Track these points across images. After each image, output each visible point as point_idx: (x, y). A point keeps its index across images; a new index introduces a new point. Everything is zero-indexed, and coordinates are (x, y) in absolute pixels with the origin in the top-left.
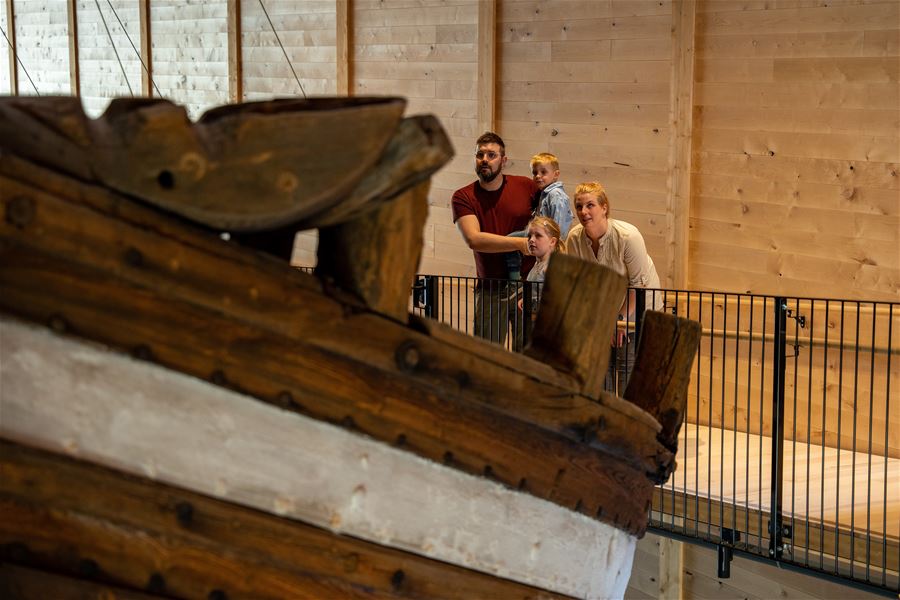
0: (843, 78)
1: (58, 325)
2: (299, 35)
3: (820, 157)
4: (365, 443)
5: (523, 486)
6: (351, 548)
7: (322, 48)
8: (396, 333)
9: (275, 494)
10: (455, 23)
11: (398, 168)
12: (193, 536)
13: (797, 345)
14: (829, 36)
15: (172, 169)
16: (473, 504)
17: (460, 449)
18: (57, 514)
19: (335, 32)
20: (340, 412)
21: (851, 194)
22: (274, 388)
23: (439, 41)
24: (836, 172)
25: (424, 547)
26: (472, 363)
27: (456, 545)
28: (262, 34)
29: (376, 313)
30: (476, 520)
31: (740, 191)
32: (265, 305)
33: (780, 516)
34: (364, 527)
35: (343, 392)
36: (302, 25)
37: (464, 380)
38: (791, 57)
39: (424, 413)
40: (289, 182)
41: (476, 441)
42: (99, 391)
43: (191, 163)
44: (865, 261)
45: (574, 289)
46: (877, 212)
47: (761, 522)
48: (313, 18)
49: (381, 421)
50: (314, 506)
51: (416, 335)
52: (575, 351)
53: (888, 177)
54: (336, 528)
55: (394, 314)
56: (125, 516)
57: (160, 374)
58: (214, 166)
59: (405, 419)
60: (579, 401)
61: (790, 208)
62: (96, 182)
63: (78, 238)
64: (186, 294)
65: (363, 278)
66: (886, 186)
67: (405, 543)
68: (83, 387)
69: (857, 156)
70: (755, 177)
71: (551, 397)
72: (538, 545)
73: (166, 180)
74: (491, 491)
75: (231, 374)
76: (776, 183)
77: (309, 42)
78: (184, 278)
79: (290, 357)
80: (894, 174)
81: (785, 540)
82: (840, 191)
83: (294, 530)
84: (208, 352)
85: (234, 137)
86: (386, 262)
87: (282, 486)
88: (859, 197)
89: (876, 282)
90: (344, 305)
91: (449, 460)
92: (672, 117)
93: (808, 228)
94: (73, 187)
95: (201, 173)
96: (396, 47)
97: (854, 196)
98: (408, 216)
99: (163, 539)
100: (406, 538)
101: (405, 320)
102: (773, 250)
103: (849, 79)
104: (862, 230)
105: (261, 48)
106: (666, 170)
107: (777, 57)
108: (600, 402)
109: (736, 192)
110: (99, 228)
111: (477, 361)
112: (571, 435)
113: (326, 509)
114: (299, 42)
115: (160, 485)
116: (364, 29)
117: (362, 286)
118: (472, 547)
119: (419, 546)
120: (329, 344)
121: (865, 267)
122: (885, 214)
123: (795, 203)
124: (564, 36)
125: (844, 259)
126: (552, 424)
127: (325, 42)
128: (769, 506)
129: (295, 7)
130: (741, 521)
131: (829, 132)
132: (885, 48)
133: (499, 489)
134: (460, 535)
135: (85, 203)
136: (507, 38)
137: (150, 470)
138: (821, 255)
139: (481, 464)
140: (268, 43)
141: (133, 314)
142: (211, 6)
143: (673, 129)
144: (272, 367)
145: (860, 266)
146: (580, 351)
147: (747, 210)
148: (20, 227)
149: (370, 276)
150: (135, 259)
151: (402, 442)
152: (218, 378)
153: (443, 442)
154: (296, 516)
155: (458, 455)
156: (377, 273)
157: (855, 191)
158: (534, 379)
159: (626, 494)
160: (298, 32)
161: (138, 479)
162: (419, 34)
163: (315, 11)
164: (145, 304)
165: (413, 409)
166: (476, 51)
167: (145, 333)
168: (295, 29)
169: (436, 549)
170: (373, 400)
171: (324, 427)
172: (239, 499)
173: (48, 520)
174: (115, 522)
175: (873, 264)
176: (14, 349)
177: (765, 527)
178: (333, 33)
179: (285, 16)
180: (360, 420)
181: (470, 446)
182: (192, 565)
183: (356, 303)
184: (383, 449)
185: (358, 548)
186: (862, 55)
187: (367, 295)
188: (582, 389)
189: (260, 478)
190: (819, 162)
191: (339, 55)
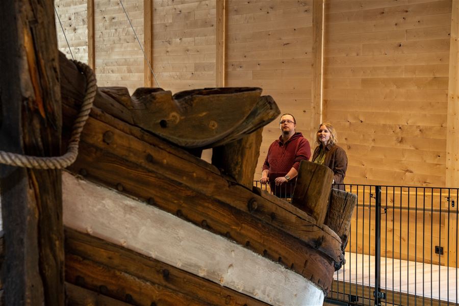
0: (395, 87)
1: (120, 188)
2: (125, 68)
3: (384, 123)
4: (233, 245)
5: (292, 267)
6: (228, 293)
7: (136, 74)
8: (248, 194)
9: (199, 267)
10: (204, 62)
11: (257, 119)
12: (169, 285)
13: (386, 208)
14: (388, 68)
15: (165, 119)
16: (274, 274)
17: (270, 249)
18: (118, 273)
19: (143, 66)
20: (225, 230)
21: (400, 139)
22: (199, 219)
23: (196, 70)
24: (392, 129)
25: (255, 294)
26: (277, 208)
27: (267, 294)
28: (105, 67)
29: (241, 185)
30: (274, 282)
31: (346, 139)
32: (199, 180)
33: (380, 289)
34: (232, 284)
35: (226, 221)
36: (126, 63)
37: (273, 216)
38: (369, 77)
39: (256, 231)
40: (214, 125)
41: (276, 246)
42: (134, 218)
43: (173, 116)
44: (407, 171)
45: (312, 177)
46: (412, 148)
47: (370, 292)
48: (132, 60)
49: (240, 234)
50: (214, 273)
51: (256, 196)
52: (313, 205)
53: (418, 132)
54: (222, 284)
55: (247, 186)
56: (144, 275)
57: (156, 211)
58: (183, 118)
59: (250, 234)
60: (315, 228)
61: (370, 147)
62: (135, 125)
63: (129, 149)
64: (168, 175)
65: (235, 170)
66: (417, 136)
67: (247, 292)
68: (128, 216)
69: (403, 123)
70: (353, 132)
71: (305, 226)
72: (296, 295)
73: (163, 124)
74: (280, 269)
75: (184, 211)
76: (363, 135)
77: (130, 71)
78: (169, 168)
79: (206, 204)
80: (420, 130)
81: (382, 300)
82: (394, 138)
83: (206, 284)
84: (175, 202)
85: (191, 105)
86: (245, 162)
87: (202, 264)
88: (404, 142)
89: (413, 180)
90: (228, 181)
91: (265, 254)
92: (312, 105)
93: (380, 156)
94: (127, 127)
95: (178, 121)
96: (174, 73)
97: (401, 141)
98: (254, 142)
99: (156, 285)
100: (248, 289)
101: (252, 189)
102: (362, 166)
103: (398, 87)
104: (406, 156)
105: (105, 74)
106: (309, 129)
107: (363, 77)
108: (323, 229)
109: (344, 140)
110: (137, 145)
111: (278, 207)
112: (312, 244)
113: (218, 275)
114: (124, 71)
115: (157, 261)
116: (158, 65)
117: (234, 173)
118: (272, 294)
119: (252, 293)
120: (223, 199)
121: (407, 173)
122: (417, 149)
123: (373, 144)
124: (258, 68)
125: (397, 170)
126: (305, 238)
127: (138, 71)
128: (374, 284)
129: (123, 55)
130: (360, 292)
131: (389, 111)
132: (415, 73)
133: (283, 269)
134: (268, 288)
135: (132, 134)
136: (230, 69)
137: (154, 254)
138: (386, 168)
139: (277, 256)
140: (109, 72)
141: (147, 184)
142: (80, 54)
143: (313, 110)
144: (200, 208)
145: (405, 173)
146: (315, 205)
147: (350, 147)
148: (108, 144)
149: (238, 169)
150: (150, 159)
151: (248, 245)
152: (179, 214)
153: (264, 245)
154: (207, 278)
155: (269, 251)
156: (241, 167)
157: (402, 139)
158: (299, 217)
159: (327, 274)
160: (125, 66)
161: (149, 258)
162: (186, 67)
163: (133, 57)
164: (152, 179)
165: (252, 229)
166: (215, 75)
167: (152, 192)
168: (123, 65)
169: (259, 296)
170: (238, 225)
171: (218, 237)
172: (185, 269)
173: (115, 276)
174: (139, 278)
175: (411, 172)
176: (103, 199)
177: (372, 294)
178: (142, 67)
179: (118, 59)
180: (232, 233)
181: (273, 247)
182: (167, 299)
183: (233, 181)
184: (240, 247)
185: (230, 294)
186: (404, 77)
187: (236, 177)
188: (317, 223)
189: (194, 259)
190: (384, 125)
191: (146, 77)
